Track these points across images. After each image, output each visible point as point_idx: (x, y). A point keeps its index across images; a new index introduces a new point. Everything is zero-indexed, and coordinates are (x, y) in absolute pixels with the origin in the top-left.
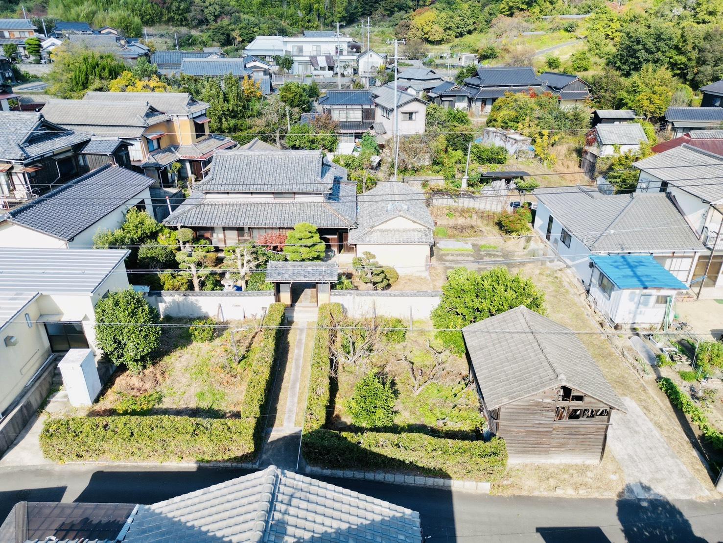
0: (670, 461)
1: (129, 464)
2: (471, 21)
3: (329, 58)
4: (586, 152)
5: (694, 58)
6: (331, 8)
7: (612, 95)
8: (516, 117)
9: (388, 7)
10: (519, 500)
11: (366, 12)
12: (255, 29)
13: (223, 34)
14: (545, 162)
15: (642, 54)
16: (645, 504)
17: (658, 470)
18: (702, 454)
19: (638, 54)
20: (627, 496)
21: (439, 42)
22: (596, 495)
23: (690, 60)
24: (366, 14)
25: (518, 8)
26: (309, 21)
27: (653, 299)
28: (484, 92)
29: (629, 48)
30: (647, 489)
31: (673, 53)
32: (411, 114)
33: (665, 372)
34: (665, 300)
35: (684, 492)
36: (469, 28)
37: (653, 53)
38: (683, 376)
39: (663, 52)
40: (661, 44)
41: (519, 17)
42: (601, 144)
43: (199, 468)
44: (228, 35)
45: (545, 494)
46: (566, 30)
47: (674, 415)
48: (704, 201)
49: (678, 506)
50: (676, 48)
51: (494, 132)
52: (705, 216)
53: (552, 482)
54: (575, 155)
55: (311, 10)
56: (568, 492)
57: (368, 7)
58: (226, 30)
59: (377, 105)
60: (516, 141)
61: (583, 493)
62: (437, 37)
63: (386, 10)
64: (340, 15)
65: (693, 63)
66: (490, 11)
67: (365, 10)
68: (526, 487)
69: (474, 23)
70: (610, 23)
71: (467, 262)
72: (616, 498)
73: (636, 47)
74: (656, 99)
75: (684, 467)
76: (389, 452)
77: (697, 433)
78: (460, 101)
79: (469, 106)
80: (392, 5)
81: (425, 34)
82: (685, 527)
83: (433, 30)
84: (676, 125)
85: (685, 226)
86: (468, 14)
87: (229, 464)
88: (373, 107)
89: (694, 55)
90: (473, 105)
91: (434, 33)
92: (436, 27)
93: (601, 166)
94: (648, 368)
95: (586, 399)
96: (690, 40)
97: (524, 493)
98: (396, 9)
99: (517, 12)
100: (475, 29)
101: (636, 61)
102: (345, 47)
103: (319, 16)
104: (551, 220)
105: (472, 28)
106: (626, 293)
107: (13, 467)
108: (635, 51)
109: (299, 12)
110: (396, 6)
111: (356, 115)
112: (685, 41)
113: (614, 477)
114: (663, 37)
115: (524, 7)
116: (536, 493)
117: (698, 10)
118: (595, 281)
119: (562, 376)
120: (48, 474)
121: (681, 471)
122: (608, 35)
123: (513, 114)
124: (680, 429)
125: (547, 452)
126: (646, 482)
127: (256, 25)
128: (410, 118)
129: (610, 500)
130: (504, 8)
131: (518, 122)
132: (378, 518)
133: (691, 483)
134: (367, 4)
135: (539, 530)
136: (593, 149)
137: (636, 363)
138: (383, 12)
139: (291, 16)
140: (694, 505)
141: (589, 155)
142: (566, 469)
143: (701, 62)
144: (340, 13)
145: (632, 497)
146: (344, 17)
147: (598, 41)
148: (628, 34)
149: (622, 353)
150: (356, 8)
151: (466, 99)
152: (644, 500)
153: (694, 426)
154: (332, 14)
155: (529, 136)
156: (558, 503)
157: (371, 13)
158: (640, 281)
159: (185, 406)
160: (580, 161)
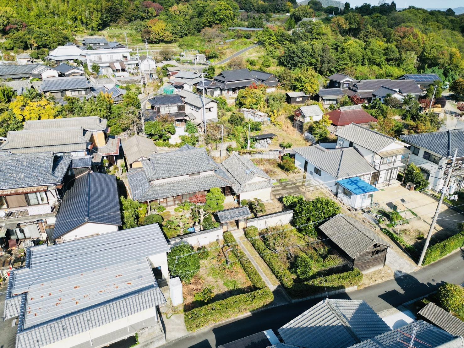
0: (402, 260)
1: (223, 322)
2: (186, 28)
3: (121, 63)
4: (296, 120)
5: (319, 60)
6: (90, 18)
7: (290, 83)
8: (256, 103)
9: (128, 17)
10: (367, 289)
11: (113, 19)
12: (46, 38)
13: (22, 42)
14: (277, 125)
15: (297, 59)
16: (402, 278)
17: (400, 264)
18: (408, 255)
19: (295, 59)
20: (396, 277)
21: (170, 42)
22: (388, 279)
23: (317, 61)
24: (113, 21)
25: (214, 22)
26: (76, 27)
27: (367, 196)
28: (228, 85)
29: (289, 56)
30: (400, 272)
31: (310, 58)
32: (210, 109)
33: (383, 226)
34: (371, 196)
35: (410, 269)
36: (185, 32)
37: (301, 58)
38: (388, 226)
39: (305, 57)
40: (305, 54)
41: (216, 28)
42: (304, 117)
43: (252, 314)
44: (26, 42)
45: (373, 284)
46: (245, 38)
47: (393, 242)
48: (373, 152)
49: (411, 275)
50: (311, 55)
51: (247, 111)
52: (373, 157)
53: (373, 279)
54: (289, 121)
55: (76, 19)
56: (379, 281)
57: (114, 16)
58: (24, 39)
59: (186, 103)
60: (261, 116)
61: (384, 280)
62: (169, 39)
63: (127, 18)
64: (97, 23)
65: (319, 63)
66: (197, 23)
67: (112, 18)
68: (366, 284)
69: (188, 29)
70: (271, 37)
71: (280, 190)
72: (394, 278)
73: (293, 55)
74: (314, 86)
75: (406, 261)
76: (325, 284)
77: (404, 247)
78: (215, 90)
79: (222, 93)
80: (131, 15)
81: (161, 37)
82: (416, 281)
83: (166, 35)
84: (324, 98)
85: (364, 161)
86: (184, 24)
87: (263, 309)
88: (183, 104)
89: (319, 59)
90: (223, 92)
91: (167, 36)
92: (167, 33)
93: (306, 127)
94: (377, 226)
95: (381, 246)
96: (317, 52)
97: (367, 286)
98: (133, 18)
99: (214, 26)
100: (189, 33)
101: (294, 62)
102: (128, 55)
103: (82, 23)
104: (306, 163)
105: (187, 32)
106: (359, 196)
107: (175, 340)
108: (293, 58)
109: (68, 21)
110: (133, 16)
111: (174, 109)
112: (314, 52)
113: (389, 271)
114: (305, 50)
115: (217, 22)
116: (371, 285)
117: (312, 32)
118: (340, 191)
119: (375, 240)
120: (192, 338)
121: (406, 263)
122: (271, 43)
123: (254, 101)
124: (397, 247)
125: (368, 269)
126: (399, 270)
127: (47, 35)
128: (210, 110)
129: (392, 280)
130: (206, 22)
131: (257, 105)
132: (359, 305)
133: (411, 266)
134: (113, 14)
135: (379, 296)
136: (300, 119)
137: (370, 224)
138: (125, 19)
139: (63, 24)
140: (415, 273)
141: (298, 121)
142: (374, 273)
143: (322, 62)
144: (97, 21)
145: (398, 277)
146: (100, 24)
147: (271, 50)
148: (288, 48)
149: (364, 221)
150: (107, 17)
151: (219, 89)
152: (401, 276)
153: (401, 244)
154: (91, 21)
155: (266, 113)
156: (378, 286)
157: (117, 20)
158: (362, 190)
159: (224, 291)
160: (293, 124)
